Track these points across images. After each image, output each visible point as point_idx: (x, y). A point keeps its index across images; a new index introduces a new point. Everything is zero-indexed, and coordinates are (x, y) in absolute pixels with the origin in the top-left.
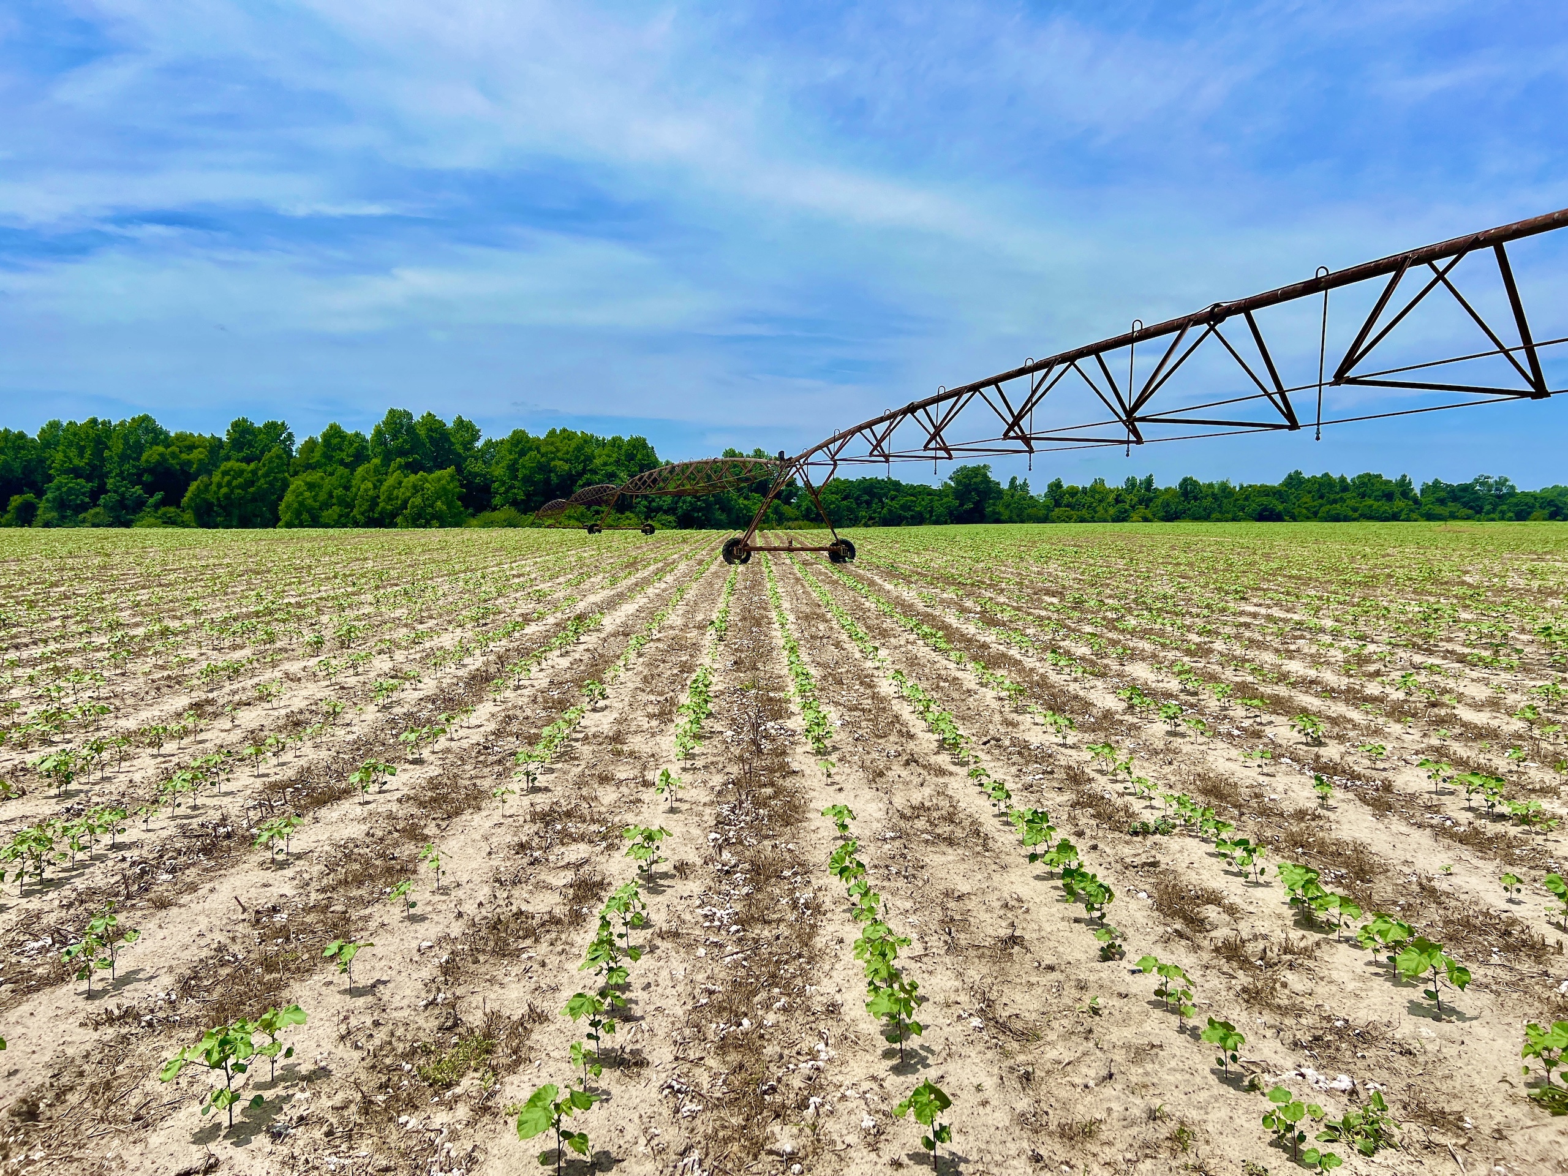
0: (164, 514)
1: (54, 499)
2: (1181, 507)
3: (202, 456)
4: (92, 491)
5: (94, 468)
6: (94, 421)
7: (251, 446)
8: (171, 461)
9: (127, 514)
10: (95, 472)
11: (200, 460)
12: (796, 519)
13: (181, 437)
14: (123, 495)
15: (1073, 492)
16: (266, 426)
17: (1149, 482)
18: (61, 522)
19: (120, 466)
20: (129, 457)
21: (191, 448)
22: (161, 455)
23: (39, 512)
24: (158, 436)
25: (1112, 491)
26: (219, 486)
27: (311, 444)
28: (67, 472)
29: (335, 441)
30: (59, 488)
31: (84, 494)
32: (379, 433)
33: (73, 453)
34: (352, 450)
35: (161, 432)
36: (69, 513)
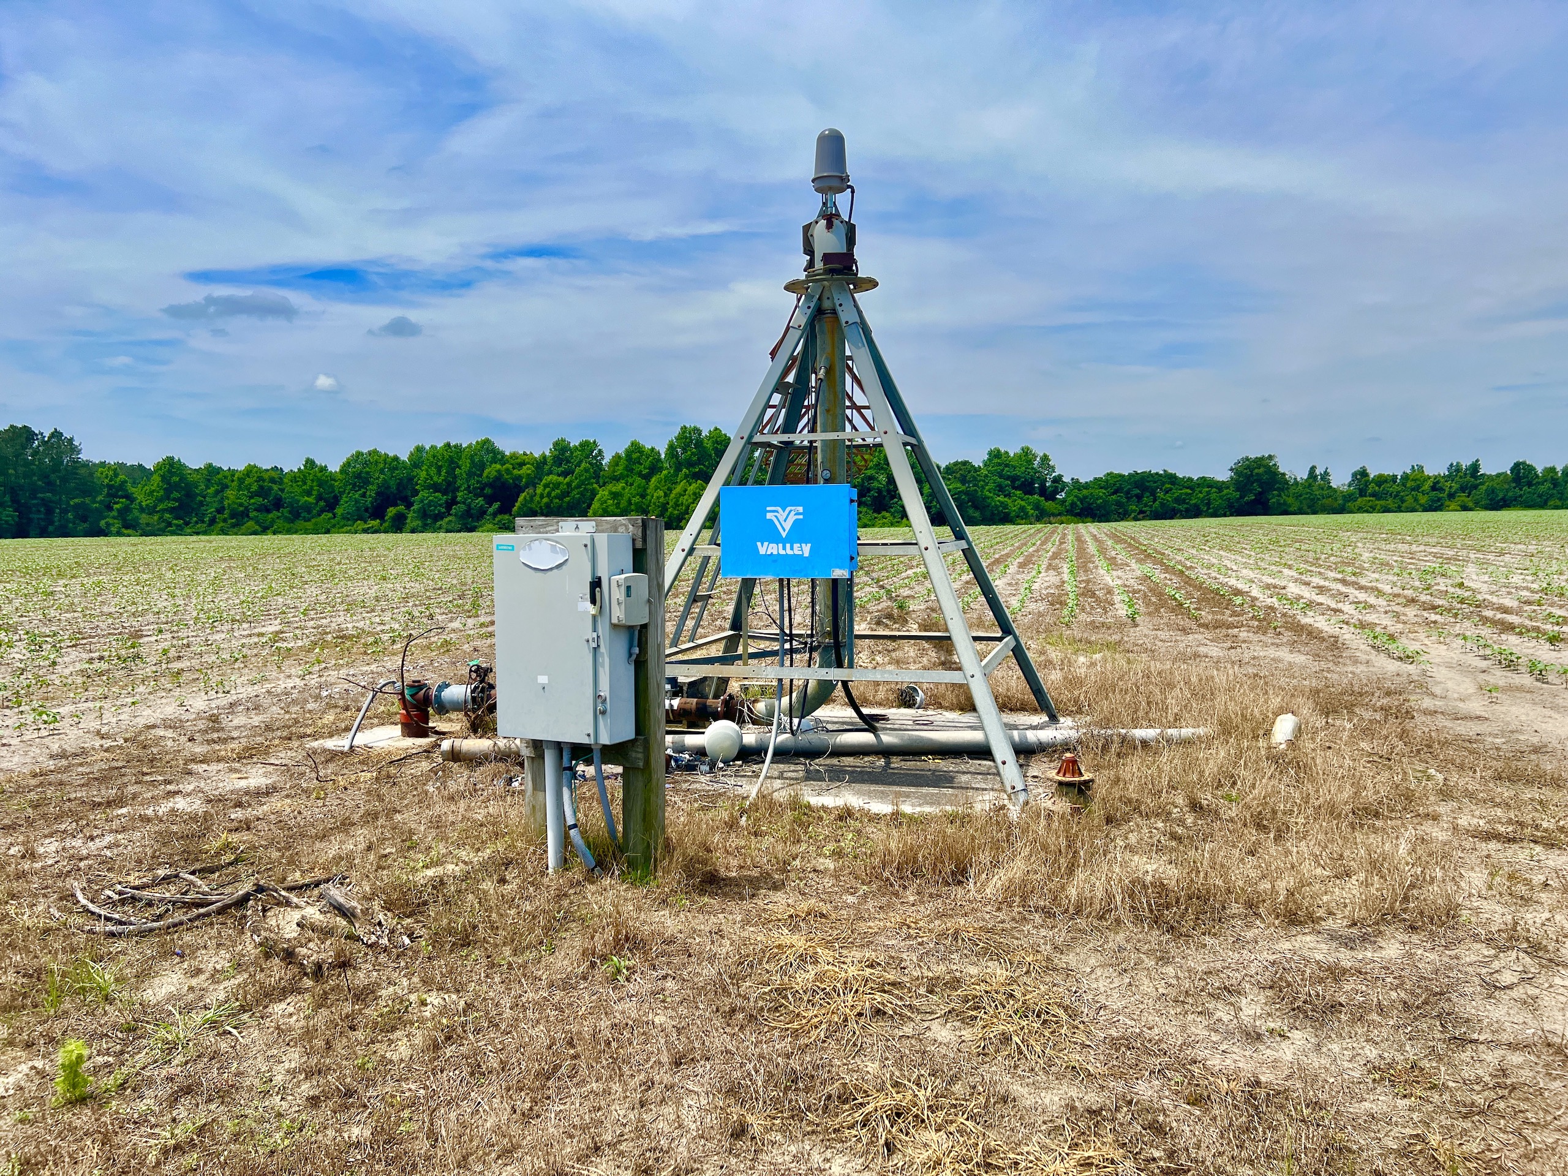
0: (500, 521)
1: (419, 510)
2: (1510, 494)
3: (529, 472)
4: (446, 502)
5: (449, 484)
6: (448, 445)
7: (568, 462)
8: (506, 476)
9: (473, 521)
10: (449, 488)
11: (528, 475)
12: (1060, 514)
13: (514, 456)
14: (469, 506)
15: (1381, 480)
16: (581, 445)
17: (1475, 467)
18: (424, 529)
19: (468, 481)
20: (475, 474)
21: (522, 464)
22: (499, 471)
23: (408, 521)
24: (496, 456)
25: (1429, 478)
26: (542, 497)
27: (617, 458)
28: (428, 487)
29: (634, 456)
30: (422, 501)
31: (440, 505)
32: (671, 448)
33: (433, 471)
34: (647, 464)
35: (499, 453)
36: (429, 521)
